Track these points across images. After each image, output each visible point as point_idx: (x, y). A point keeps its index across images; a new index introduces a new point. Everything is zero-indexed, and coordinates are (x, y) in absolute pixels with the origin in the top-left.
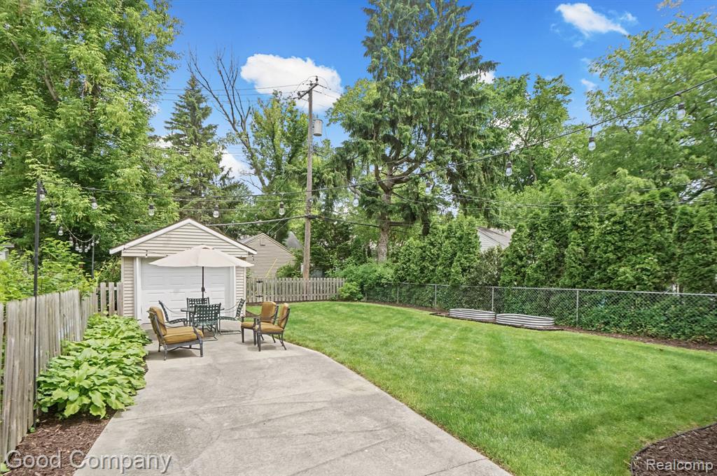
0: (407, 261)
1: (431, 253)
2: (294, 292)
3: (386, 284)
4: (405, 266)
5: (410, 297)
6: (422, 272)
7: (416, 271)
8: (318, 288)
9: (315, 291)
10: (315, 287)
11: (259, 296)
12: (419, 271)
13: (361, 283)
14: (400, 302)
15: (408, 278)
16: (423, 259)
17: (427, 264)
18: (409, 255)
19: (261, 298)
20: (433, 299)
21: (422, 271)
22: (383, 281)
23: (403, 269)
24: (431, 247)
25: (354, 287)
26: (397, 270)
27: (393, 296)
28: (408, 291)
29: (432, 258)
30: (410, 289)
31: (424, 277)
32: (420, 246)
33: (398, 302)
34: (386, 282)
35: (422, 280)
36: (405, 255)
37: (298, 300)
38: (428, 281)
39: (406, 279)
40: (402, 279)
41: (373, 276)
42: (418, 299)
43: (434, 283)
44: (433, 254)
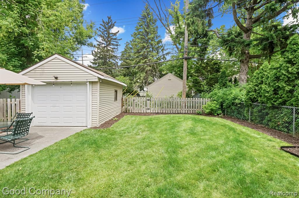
0: (260, 84)
1: (288, 72)
2: (171, 107)
3: (240, 104)
4: (257, 88)
5: (262, 118)
6: (276, 94)
7: (268, 92)
8: (189, 105)
9: (186, 107)
10: (187, 104)
11: (148, 109)
12: (272, 93)
13: (221, 102)
14: (252, 120)
15: (259, 99)
16: (277, 79)
17: (282, 84)
18: (262, 77)
19: (149, 110)
20: (290, 123)
21: (276, 92)
22: (237, 101)
23: (255, 91)
24: (289, 65)
25: (215, 105)
26: (249, 92)
27: (245, 115)
28: (260, 111)
29: (289, 78)
30: (262, 110)
31: (278, 98)
32: (275, 67)
33: (249, 121)
34: (239, 102)
35: (275, 101)
36: (258, 78)
37: (174, 112)
38: (284, 103)
39: (257, 101)
40: (253, 100)
41: (230, 97)
42: (270, 120)
43: (292, 105)
44: (291, 73)
